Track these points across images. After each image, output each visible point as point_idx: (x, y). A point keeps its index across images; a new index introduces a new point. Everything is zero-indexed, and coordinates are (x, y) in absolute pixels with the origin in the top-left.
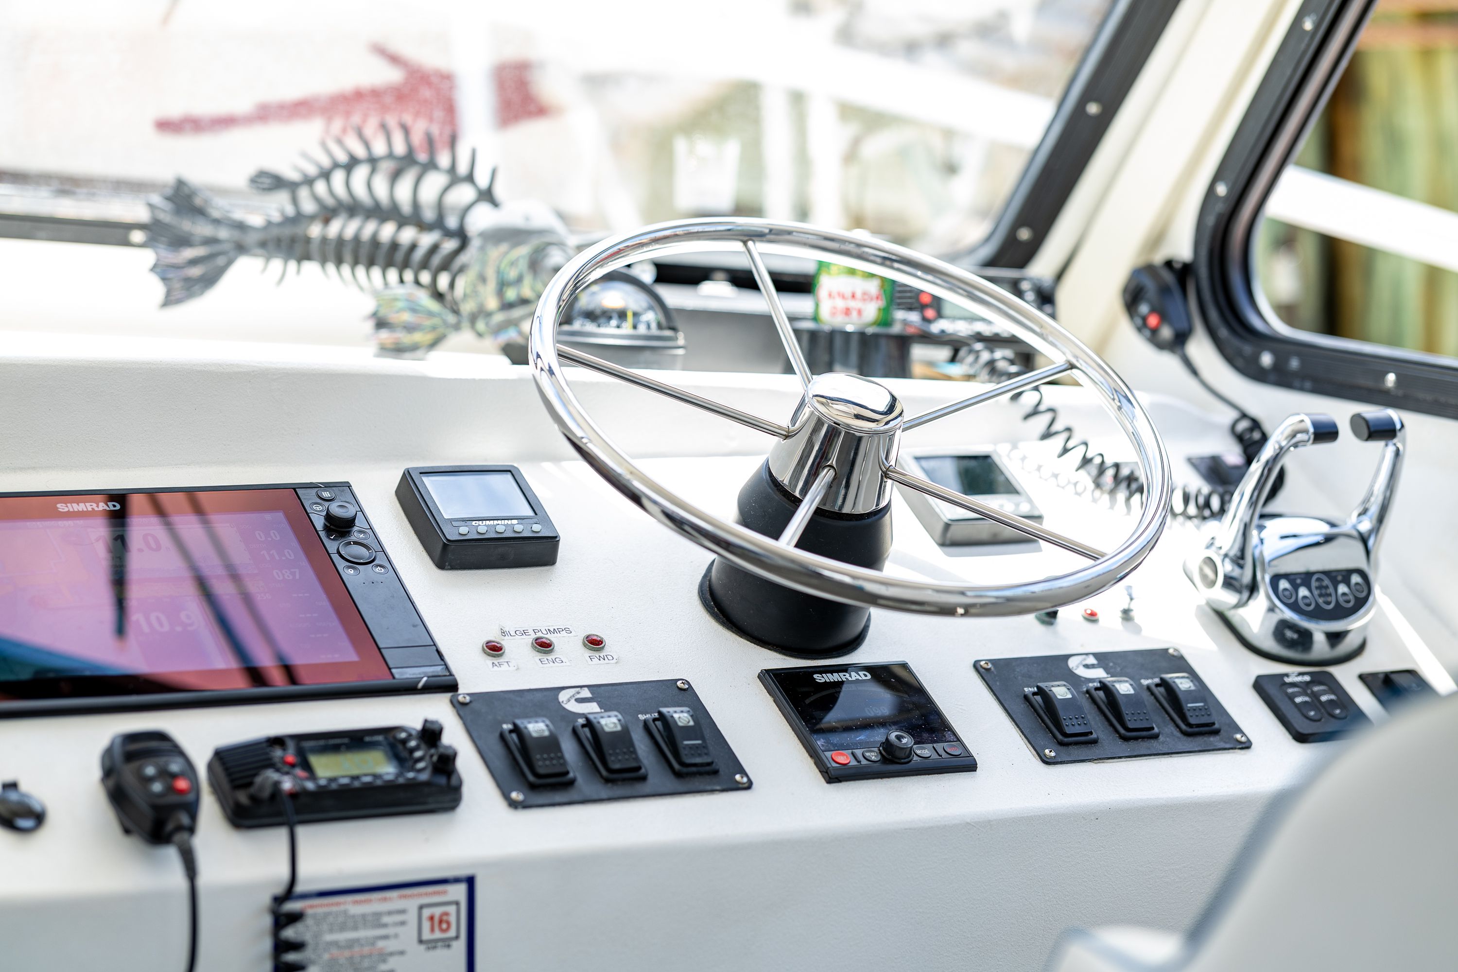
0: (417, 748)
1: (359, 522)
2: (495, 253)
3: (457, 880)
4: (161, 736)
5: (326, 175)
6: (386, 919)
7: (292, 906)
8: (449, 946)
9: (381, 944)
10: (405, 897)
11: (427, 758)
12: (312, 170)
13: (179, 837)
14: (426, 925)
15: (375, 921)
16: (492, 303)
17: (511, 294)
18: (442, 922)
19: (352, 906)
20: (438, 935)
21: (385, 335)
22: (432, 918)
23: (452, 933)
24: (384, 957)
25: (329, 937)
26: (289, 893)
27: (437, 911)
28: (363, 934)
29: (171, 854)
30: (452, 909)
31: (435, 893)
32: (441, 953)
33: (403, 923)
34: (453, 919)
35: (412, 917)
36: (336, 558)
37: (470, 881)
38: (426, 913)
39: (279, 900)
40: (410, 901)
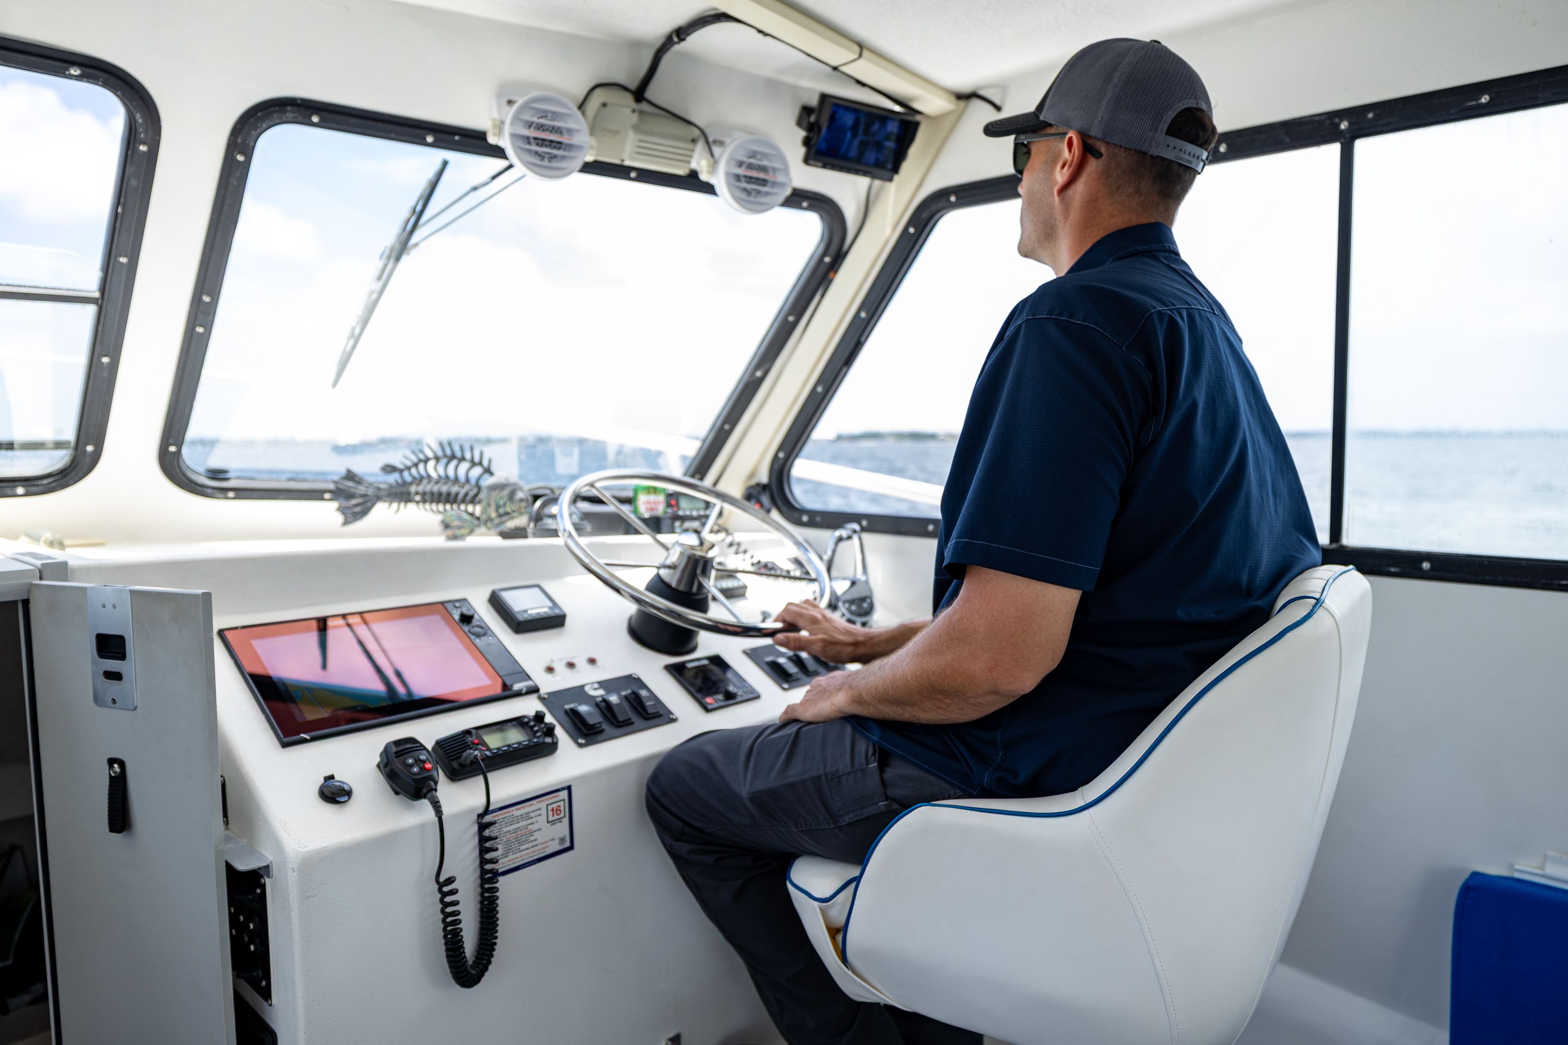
0: (534, 726)
1: (476, 617)
2: (494, 494)
3: (563, 789)
4: (412, 740)
5: (416, 465)
6: (532, 815)
7: (488, 818)
8: (561, 822)
9: (530, 827)
10: (540, 802)
11: (541, 730)
12: (409, 463)
13: (429, 796)
14: (550, 813)
15: (527, 816)
16: (494, 515)
17: (501, 511)
18: (557, 811)
19: (515, 811)
20: (556, 817)
21: (449, 532)
22: (553, 810)
23: (562, 815)
24: (531, 833)
25: (505, 829)
26: (487, 811)
27: (555, 806)
28: (522, 824)
29: (425, 804)
30: (561, 803)
31: (554, 797)
32: (558, 825)
33: (540, 815)
34: (562, 808)
35: (544, 812)
36: (469, 634)
37: (569, 788)
38: (550, 807)
39: (481, 816)
40: (541, 804)
